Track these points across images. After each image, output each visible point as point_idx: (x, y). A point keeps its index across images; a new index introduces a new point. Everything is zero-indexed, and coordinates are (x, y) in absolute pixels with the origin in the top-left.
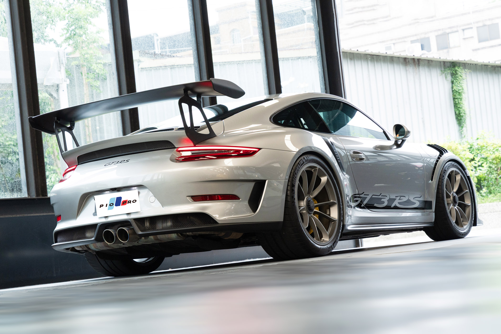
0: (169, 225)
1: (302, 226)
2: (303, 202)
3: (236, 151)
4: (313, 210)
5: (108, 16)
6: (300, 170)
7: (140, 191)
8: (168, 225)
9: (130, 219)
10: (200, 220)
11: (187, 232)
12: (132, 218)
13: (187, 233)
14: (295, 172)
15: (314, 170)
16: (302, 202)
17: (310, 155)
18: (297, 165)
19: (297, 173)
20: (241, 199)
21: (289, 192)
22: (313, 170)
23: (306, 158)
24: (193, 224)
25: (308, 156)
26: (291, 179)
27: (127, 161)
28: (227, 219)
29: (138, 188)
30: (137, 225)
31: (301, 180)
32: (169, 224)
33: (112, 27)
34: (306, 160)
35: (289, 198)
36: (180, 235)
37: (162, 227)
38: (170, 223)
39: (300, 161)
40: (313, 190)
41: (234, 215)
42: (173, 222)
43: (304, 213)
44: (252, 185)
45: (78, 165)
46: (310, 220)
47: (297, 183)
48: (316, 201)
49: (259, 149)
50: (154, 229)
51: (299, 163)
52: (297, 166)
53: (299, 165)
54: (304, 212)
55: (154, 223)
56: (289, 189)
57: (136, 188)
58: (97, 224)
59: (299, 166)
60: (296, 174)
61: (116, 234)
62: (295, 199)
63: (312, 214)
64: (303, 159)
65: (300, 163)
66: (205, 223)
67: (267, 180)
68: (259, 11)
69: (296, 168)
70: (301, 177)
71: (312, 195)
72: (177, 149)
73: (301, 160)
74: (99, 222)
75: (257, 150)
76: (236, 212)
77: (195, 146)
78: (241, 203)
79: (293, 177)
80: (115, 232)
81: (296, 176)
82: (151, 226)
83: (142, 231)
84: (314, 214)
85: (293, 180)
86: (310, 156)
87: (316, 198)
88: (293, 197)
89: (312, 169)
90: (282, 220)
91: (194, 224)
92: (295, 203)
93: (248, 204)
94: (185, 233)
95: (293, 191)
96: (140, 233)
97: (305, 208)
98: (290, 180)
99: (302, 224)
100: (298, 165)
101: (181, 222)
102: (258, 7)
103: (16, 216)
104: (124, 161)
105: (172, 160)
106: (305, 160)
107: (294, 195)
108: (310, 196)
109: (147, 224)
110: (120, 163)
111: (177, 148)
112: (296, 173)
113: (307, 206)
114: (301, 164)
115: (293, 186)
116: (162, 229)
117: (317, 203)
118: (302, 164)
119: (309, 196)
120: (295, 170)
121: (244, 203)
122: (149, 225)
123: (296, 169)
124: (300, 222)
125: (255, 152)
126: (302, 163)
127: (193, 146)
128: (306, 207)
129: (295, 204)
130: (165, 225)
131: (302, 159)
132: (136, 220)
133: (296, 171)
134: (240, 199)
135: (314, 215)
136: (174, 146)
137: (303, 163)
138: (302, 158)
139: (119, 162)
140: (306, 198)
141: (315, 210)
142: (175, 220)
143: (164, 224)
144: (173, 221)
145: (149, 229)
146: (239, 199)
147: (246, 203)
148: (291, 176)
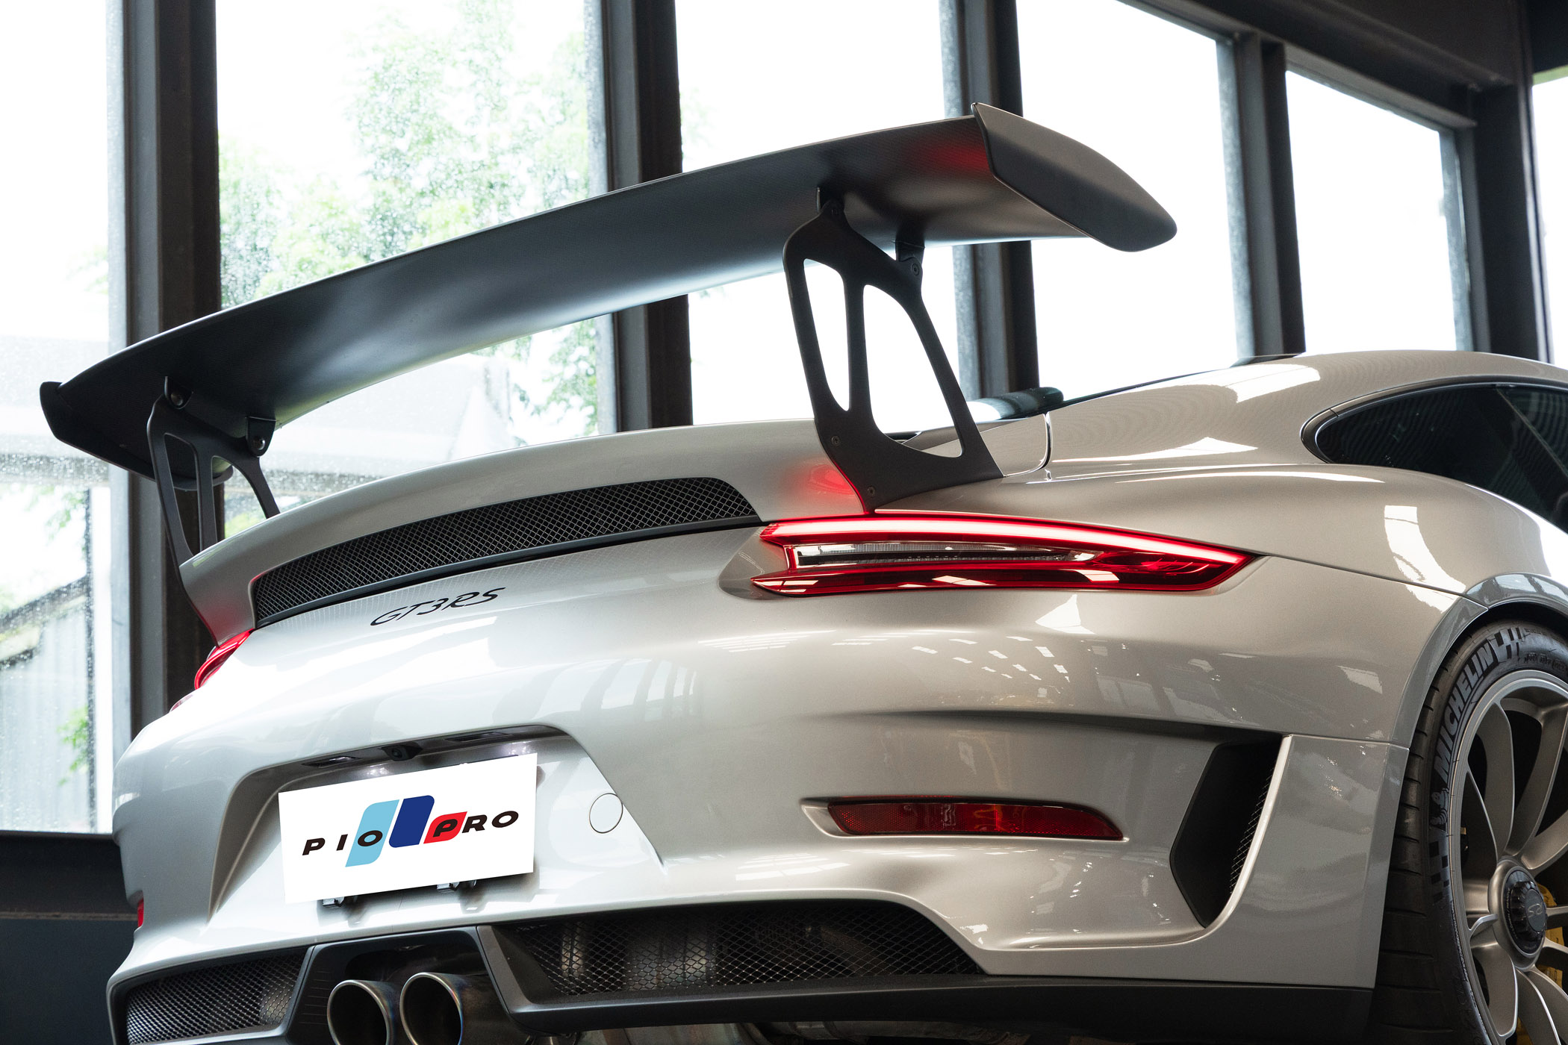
0: (698, 974)
1: (1483, 1028)
2: (1481, 890)
3: (1110, 554)
4: (1537, 941)
5: (590, 89)
6: (1475, 699)
7: (545, 767)
8: (691, 970)
9: (476, 925)
10: (874, 945)
11: (803, 1019)
12: (482, 917)
13: (802, 1026)
14: (1447, 704)
15: (1548, 717)
16: (1477, 890)
17: (1530, 627)
18: (1462, 670)
19: (1458, 715)
20: (1126, 839)
21: (1411, 819)
22: (1540, 716)
23: (1512, 638)
24: (833, 968)
25: (1518, 630)
26: (1425, 741)
27: (490, 596)
28: (1032, 949)
29: (535, 748)
30: (509, 962)
31: (1478, 757)
32: (698, 964)
33: (604, 135)
34: (1509, 648)
35: (1412, 854)
36: (757, 1034)
37: (655, 981)
38: (704, 962)
39: (1478, 648)
40: (1544, 827)
41: (1085, 927)
42: (722, 956)
43: (1488, 952)
44: (1197, 757)
45: (257, 629)
46: (1526, 995)
47: (1460, 771)
48: (1548, 894)
49: (1249, 557)
50: (615, 986)
51: (1469, 661)
52: (1463, 676)
53: (1474, 670)
54: (1487, 946)
55: (616, 960)
56: (1413, 797)
57: (522, 746)
58: (304, 948)
59: (1473, 679)
60: (1452, 722)
61: (394, 1009)
62: (1445, 860)
63: (1530, 960)
64: (1494, 644)
65: (1474, 659)
66: (906, 968)
67: (1287, 734)
68: (1238, 172)
69: (1455, 685)
70: (1477, 742)
71: (1532, 856)
72: (764, 528)
73: (1482, 645)
74: (312, 938)
75: (1232, 559)
76: (1092, 914)
77: (870, 515)
78: (1132, 859)
79: (1440, 736)
80: (392, 998)
81: (1453, 728)
82: (595, 977)
83: (534, 999)
84: (1542, 964)
85: (1435, 753)
86: (1533, 631)
87: (1545, 877)
88: (1434, 849)
89: (1537, 711)
90: (1367, 979)
91: (840, 968)
92: (1446, 883)
93: (1167, 866)
94: (783, 1026)
95: (1434, 813)
96: (528, 1008)
97: (1497, 925)
98: (1423, 751)
99: (1483, 1010)
100: (1467, 669)
101: (769, 957)
102: (1232, 156)
103: (57, 916)
104: (476, 594)
105: (730, 586)
106: (1504, 646)
107: (1443, 839)
108: (1524, 860)
109: (573, 960)
110: (453, 605)
111: (766, 524)
112: (1453, 716)
113: (1506, 913)
114: (1485, 667)
115: (1437, 784)
116: (661, 991)
117: (1552, 901)
118: (1490, 669)
119: (1518, 858)
120: (1451, 694)
121: (1147, 860)
122: (586, 966)
123: (1455, 693)
124: (1473, 1002)
125: (1221, 572)
126: (1490, 661)
127: (860, 511)
128: (1502, 921)
129: (1447, 893)
130: (673, 970)
131: (1486, 641)
132: (507, 929)
133: (1457, 704)
134: (1120, 838)
135: (1543, 971)
136: (754, 513)
137: (1496, 663)
138: (1488, 633)
139: (446, 600)
140: (1499, 869)
141: (1548, 943)
142: (734, 947)
143: (672, 968)
144: (721, 948)
145: (582, 991)
146: (1118, 836)
147: (1160, 860)
148: (1428, 727)
